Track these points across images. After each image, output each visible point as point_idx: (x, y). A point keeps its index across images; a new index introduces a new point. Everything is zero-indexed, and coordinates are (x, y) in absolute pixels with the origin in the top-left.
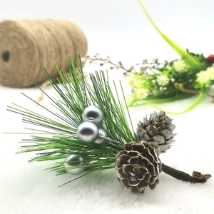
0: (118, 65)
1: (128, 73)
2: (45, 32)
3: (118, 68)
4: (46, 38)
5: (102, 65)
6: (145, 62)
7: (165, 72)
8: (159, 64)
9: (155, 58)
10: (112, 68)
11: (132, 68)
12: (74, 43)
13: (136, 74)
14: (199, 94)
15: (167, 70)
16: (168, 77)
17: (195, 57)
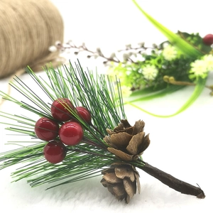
0: (97, 54)
1: (109, 63)
2: (11, 12)
3: (96, 57)
5: (76, 53)
6: (129, 47)
7: (153, 61)
8: (146, 49)
9: (142, 42)
10: (89, 57)
11: (114, 55)
12: (47, 24)
13: (119, 62)
14: (195, 85)
15: (154, 58)
16: (157, 67)
17: (189, 38)
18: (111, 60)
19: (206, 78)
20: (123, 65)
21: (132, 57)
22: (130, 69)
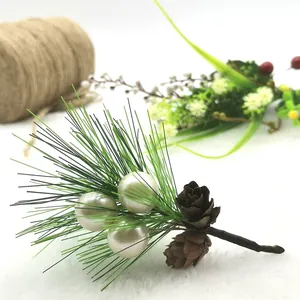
0: (137, 89)
1: (151, 98)
2: (31, 41)
3: (136, 92)
4: (34, 50)
5: (112, 88)
6: (174, 79)
7: (201, 95)
8: (193, 80)
9: (188, 72)
10: (127, 92)
11: (157, 89)
12: (74, 52)
13: (162, 97)
14: (250, 122)
15: (203, 91)
16: (206, 102)
17: (243, 68)
18: (153, 94)
19: (263, 113)
20: (167, 101)
21: (178, 91)
22: (175, 105)
